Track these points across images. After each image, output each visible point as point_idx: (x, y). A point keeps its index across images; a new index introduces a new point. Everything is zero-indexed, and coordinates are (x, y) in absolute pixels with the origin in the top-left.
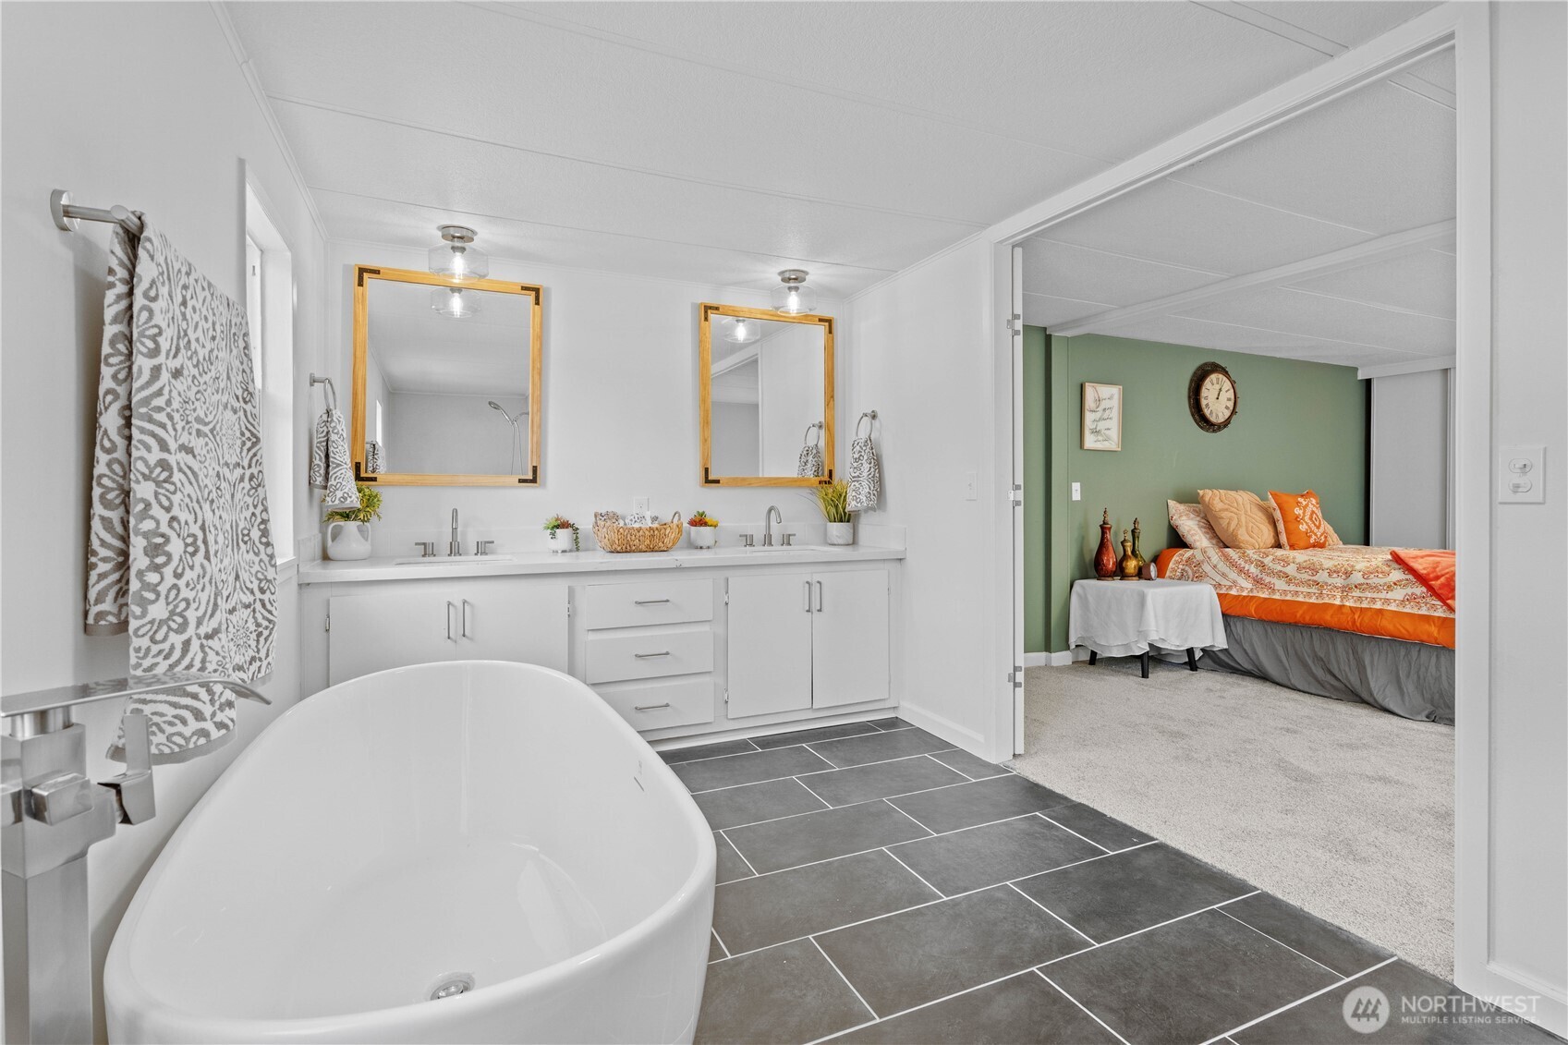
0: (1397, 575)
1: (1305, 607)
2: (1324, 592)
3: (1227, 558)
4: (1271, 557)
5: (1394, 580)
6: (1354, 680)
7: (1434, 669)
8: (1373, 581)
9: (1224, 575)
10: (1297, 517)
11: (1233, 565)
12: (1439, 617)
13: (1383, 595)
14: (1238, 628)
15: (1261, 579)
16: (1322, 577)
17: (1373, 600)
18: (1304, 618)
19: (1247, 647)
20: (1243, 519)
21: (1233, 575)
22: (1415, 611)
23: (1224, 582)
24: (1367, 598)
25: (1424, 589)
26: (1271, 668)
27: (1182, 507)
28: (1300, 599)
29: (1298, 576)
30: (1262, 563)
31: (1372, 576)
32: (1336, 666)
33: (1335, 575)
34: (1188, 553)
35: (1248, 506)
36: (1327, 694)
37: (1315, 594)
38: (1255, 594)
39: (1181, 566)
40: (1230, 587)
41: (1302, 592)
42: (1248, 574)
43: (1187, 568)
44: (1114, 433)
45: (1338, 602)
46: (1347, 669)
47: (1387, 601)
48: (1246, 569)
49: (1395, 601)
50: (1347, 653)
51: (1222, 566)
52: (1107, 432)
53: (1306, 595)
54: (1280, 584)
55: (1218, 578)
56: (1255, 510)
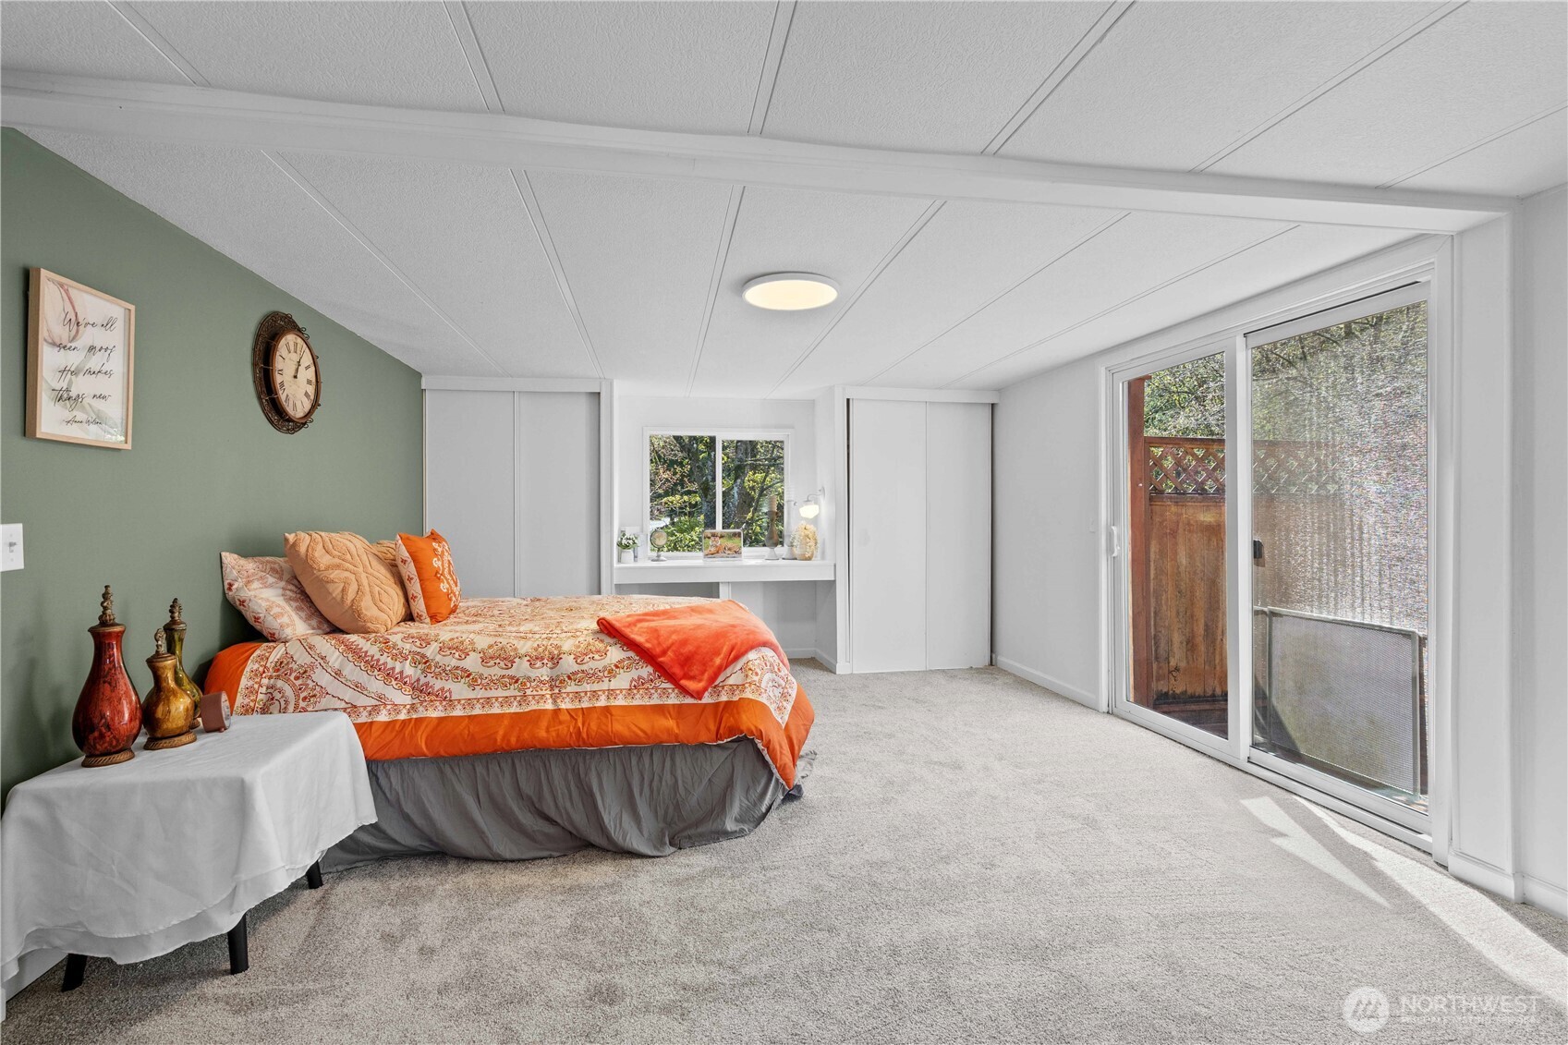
0: (616, 654)
1: (506, 722)
2: (528, 692)
3: (358, 655)
4: (435, 646)
5: (614, 661)
6: (579, 819)
7: (669, 774)
8: (590, 665)
9: (358, 687)
10: (437, 572)
11: (372, 666)
12: (674, 705)
13: (605, 685)
14: (394, 779)
15: (427, 684)
16: (521, 668)
17: (595, 694)
18: (509, 741)
19: (409, 808)
20: (365, 582)
21: (375, 685)
22: (646, 702)
23: (362, 701)
24: (586, 693)
25: (650, 669)
26: (456, 836)
27: (250, 565)
28: (496, 710)
29: (486, 672)
30: (423, 656)
31: (587, 659)
32: (552, 804)
33: (539, 664)
34: (277, 653)
35: (364, 558)
36: (545, 853)
37: (515, 697)
38: (422, 713)
39: (265, 681)
40: (375, 709)
41: (497, 698)
42: (401, 679)
43: (280, 683)
44: (115, 409)
45: (549, 706)
46: (568, 805)
47: (611, 693)
48: (397, 670)
49: (621, 690)
50: (566, 779)
51: (352, 671)
52: (98, 404)
53: (502, 703)
54: (459, 690)
55: (349, 695)
56: (375, 563)
